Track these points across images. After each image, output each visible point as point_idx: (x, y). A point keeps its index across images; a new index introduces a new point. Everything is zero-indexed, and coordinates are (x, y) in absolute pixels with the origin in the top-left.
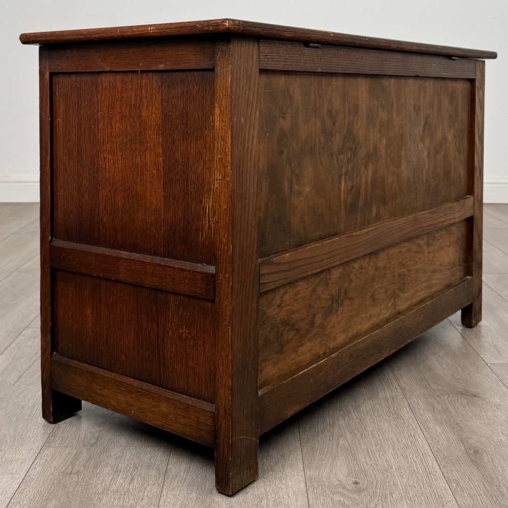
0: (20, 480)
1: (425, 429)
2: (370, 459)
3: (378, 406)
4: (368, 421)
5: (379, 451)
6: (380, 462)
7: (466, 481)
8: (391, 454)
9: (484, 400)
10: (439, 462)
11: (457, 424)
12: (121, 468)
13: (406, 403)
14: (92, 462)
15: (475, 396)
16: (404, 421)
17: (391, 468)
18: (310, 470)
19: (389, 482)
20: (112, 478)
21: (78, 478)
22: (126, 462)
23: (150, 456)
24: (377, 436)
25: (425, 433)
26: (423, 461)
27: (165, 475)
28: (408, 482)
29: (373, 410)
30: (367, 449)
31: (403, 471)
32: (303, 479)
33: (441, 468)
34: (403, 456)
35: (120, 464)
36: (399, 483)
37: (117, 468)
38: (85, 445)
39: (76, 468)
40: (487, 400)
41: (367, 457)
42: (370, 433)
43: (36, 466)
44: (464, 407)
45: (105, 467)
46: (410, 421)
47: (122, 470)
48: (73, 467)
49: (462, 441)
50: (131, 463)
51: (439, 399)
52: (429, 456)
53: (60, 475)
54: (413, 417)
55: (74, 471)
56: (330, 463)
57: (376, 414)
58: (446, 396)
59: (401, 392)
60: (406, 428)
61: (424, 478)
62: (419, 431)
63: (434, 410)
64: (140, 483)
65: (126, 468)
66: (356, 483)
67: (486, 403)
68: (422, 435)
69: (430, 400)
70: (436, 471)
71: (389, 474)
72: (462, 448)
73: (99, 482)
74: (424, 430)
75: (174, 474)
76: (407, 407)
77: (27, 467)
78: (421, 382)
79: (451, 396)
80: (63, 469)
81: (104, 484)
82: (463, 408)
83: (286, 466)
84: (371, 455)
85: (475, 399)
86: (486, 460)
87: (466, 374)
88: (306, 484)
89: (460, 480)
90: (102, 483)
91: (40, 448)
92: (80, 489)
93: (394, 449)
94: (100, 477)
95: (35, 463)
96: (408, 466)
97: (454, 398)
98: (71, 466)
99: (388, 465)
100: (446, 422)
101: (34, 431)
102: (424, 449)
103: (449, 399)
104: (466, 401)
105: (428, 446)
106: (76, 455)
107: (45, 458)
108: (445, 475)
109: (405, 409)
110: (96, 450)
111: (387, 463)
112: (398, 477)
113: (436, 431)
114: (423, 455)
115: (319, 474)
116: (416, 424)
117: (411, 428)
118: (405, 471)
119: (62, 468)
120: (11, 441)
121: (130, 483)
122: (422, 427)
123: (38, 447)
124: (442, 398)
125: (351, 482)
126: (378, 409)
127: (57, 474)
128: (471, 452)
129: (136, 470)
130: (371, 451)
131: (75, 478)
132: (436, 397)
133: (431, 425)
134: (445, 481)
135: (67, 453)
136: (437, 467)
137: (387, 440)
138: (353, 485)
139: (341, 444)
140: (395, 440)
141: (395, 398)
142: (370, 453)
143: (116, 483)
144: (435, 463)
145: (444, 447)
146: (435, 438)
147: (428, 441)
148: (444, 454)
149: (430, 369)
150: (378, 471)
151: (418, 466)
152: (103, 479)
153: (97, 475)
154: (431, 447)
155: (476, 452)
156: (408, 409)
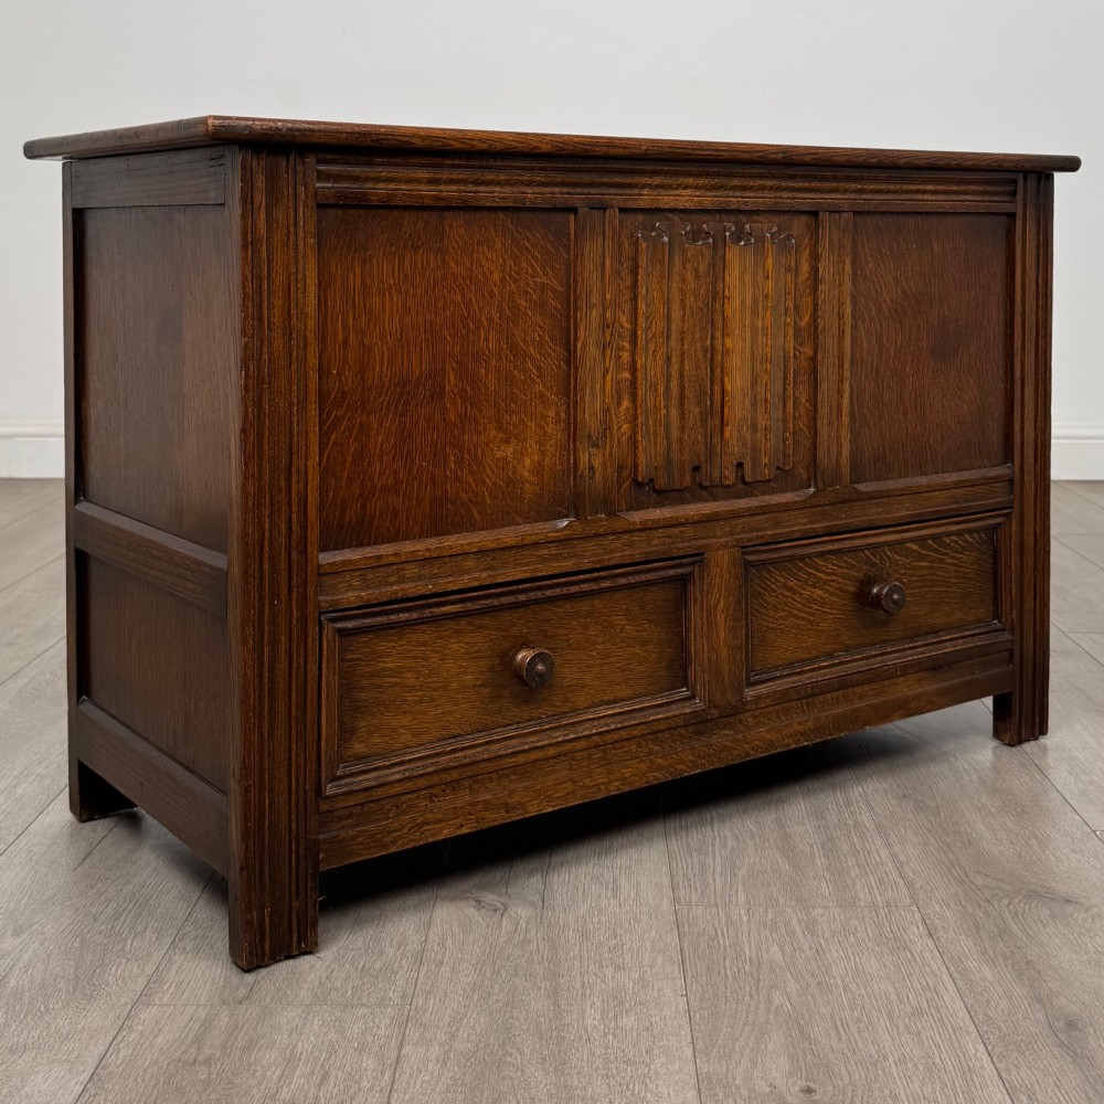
0: (87, 1075)
1: (960, 972)
2: (840, 1038)
3: (856, 922)
4: (835, 955)
5: (858, 1021)
6: (860, 1045)
7: (1049, 1090)
8: (883, 1025)
9: (1087, 910)
10: (990, 1047)
11: (1029, 962)
12: (301, 1053)
13: (917, 915)
14: (239, 1037)
15: (1068, 901)
16: (913, 955)
17: (886, 1059)
18: (707, 1061)
19: (881, 1090)
20: (283, 1074)
21: (210, 1074)
22: (312, 1038)
23: (363, 1027)
24: (854, 987)
25: (959, 982)
26: (956, 1045)
27: (395, 1069)
28: (922, 1091)
29: (844, 930)
30: (832, 1017)
31: (910, 1065)
32: (693, 1081)
33: (995, 1059)
34: (910, 1033)
35: (300, 1044)
36: (902, 1093)
37: (292, 1052)
38: (224, 1002)
39: (207, 1051)
40: (1095, 910)
41: (833, 1034)
42: (839, 982)
43: (122, 1045)
44: (1044, 926)
45: (266, 1049)
46: (927, 955)
47: (303, 1057)
48: (199, 1049)
49: (1040, 1001)
50: (322, 1043)
51: (990, 908)
52: (968, 1032)
53: (171, 1067)
54: (932, 946)
55: (200, 1058)
56: (751, 1044)
57: (852, 939)
58: (1006, 902)
59: (905, 890)
60: (917, 971)
61: (956, 1082)
62: (946, 978)
63: (978, 932)
64: (342, 1085)
65: (312, 1052)
66: (809, 1091)
67: (1093, 918)
68: (951, 987)
69: (970, 909)
70: (982, 1067)
71: (880, 1072)
72: (1041, 1016)
73: (253, 1082)
74: (957, 976)
75: (415, 1067)
76: (920, 925)
77: (101, 1049)
78: (950, 871)
79: (1016, 900)
80: (178, 1054)
81: (263, 1086)
82: (1041, 929)
83: (656, 1051)
84: (841, 1029)
85: (1069, 909)
86: (1093, 1044)
87: (1047, 852)
88: (699, 1090)
89: (1036, 1086)
90: (259, 1084)
91: (129, 1006)
92: (213, 1096)
93: (890, 1017)
94: (256, 1071)
95: (119, 1038)
96: (922, 1054)
97: (1022, 905)
98: (195, 1045)
99: (877, 1052)
100: (1005, 958)
101: (117, 969)
102: (957, 1017)
103: (1011, 907)
104: (1048, 912)
105: (965, 1010)
106: (205, 1022)
107: (141, 1028)
108: (1004, 1076)
109: (915, 929)
110: (249, 1011)
111: (876, 1046)
112: (900, 1078)
113: (983, 979)
114: (954, 1030)
115: (728, 1069)
116: (940, 962)
117: (928, 970)
118: (915, 1066)
119: (175, 1050)
120: (68, 991)
121: (320, 1085)
122: (952, 969)
123: (126, 1004)
124: (996, 904)
125: (797, 1088)
126: (856, 929)
127: (165, 1064)
128: (1061, 1024)
129: (333, 1057)
130: (841, 1019)
131: (202, 1073)
132: (983, 904)
133: (972, 964)
134: (1003, 1090)
135: (187, 1018)
136: (986, 1058)
137: (875, 997)
138: (802, 1095)
139: (775, 1005)
140: (893, 996)
141: (893, 904)
142: (839, 1025)
143: (290, 1085)
144: (981, 1048)
145: (1000, 1013)
146: (981, 994)
147: (965, 999)
148: (1000, 1030)
149: (970, 842)
150: (856, 1064)
151: (944, 1055)
152: (264, 1077)
153: (250, 1066)
154: (973, 1014)
155: (1071, 1025)
156: (921, 928)
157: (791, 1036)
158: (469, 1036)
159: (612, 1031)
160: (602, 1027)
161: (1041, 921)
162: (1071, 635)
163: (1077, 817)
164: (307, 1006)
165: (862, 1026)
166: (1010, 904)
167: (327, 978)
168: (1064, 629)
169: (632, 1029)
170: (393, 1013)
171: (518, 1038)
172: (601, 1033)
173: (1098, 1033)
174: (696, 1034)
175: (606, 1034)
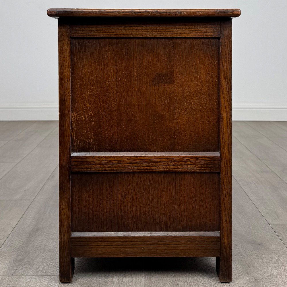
157: (174, 284)
158: (78, 284)
159: (121, 283)
160: (118, 281)
161: (251, 250)
162: (269, 167)
163: (265, 220)
164: (32, 275)
165: (194, 281)
166: (242, 245)
167: (39, 267)
168: (267, 164)
169: (126, 282)
170: (57, 278)
171: (93, 285)
172: (118, 283)
173: (264, 283)
174: (145, 283)
175: (119, 283)
